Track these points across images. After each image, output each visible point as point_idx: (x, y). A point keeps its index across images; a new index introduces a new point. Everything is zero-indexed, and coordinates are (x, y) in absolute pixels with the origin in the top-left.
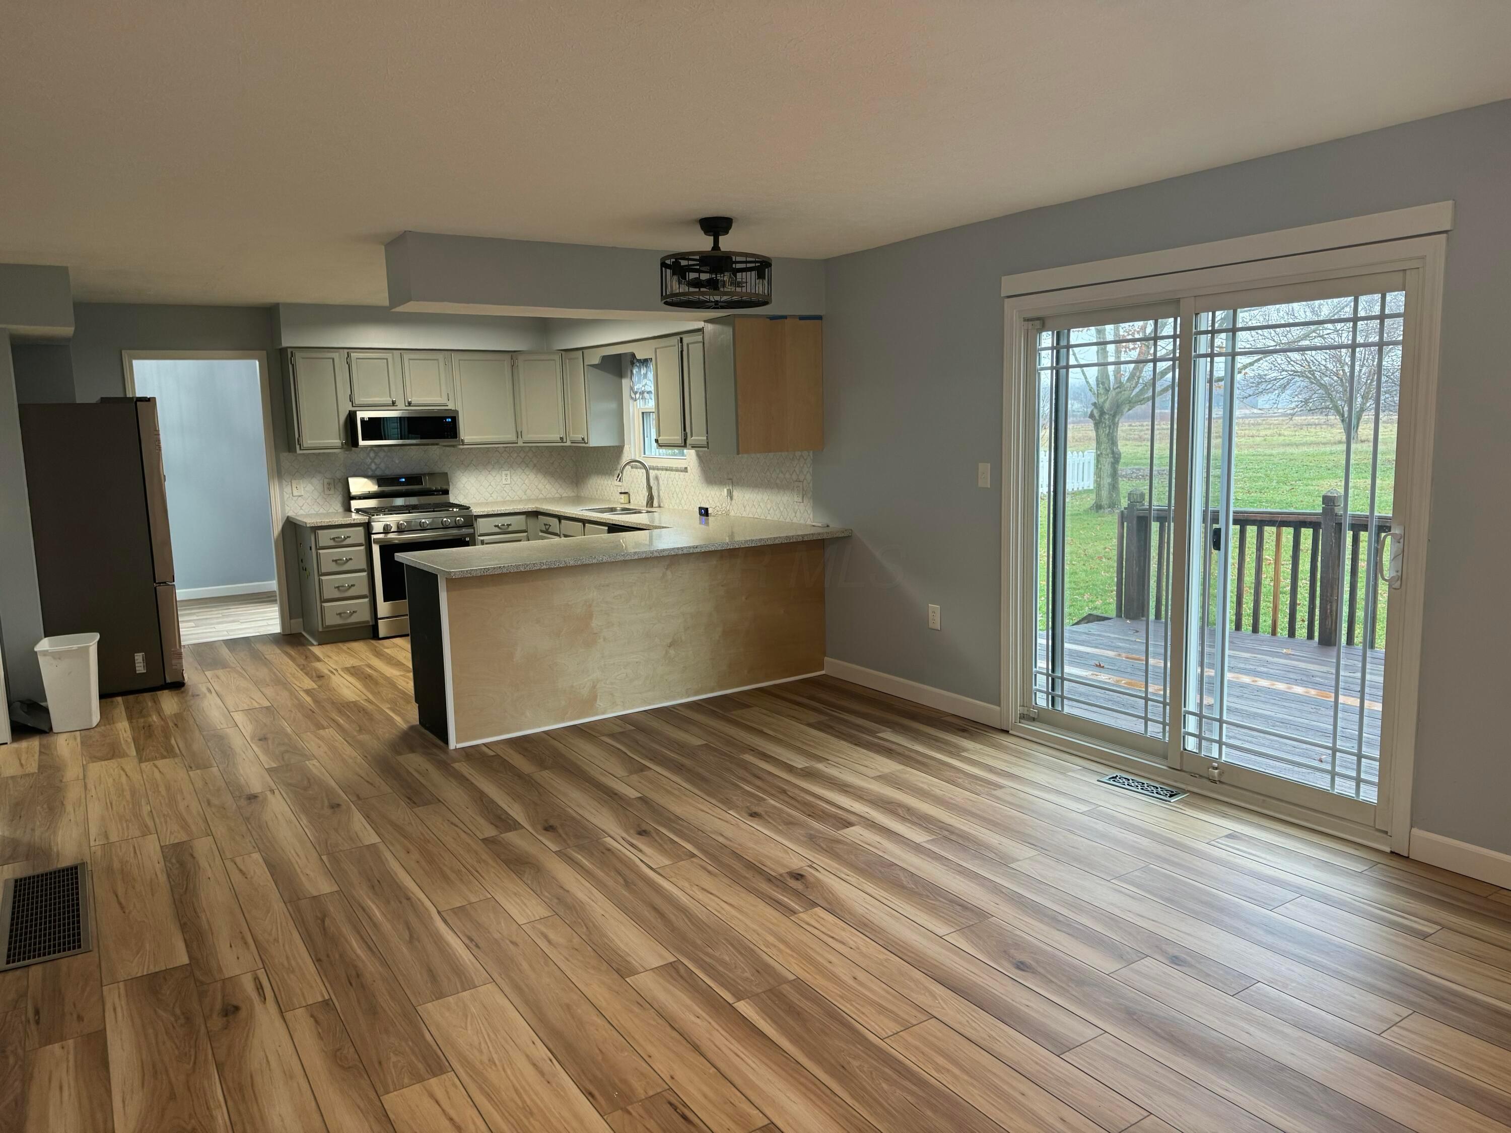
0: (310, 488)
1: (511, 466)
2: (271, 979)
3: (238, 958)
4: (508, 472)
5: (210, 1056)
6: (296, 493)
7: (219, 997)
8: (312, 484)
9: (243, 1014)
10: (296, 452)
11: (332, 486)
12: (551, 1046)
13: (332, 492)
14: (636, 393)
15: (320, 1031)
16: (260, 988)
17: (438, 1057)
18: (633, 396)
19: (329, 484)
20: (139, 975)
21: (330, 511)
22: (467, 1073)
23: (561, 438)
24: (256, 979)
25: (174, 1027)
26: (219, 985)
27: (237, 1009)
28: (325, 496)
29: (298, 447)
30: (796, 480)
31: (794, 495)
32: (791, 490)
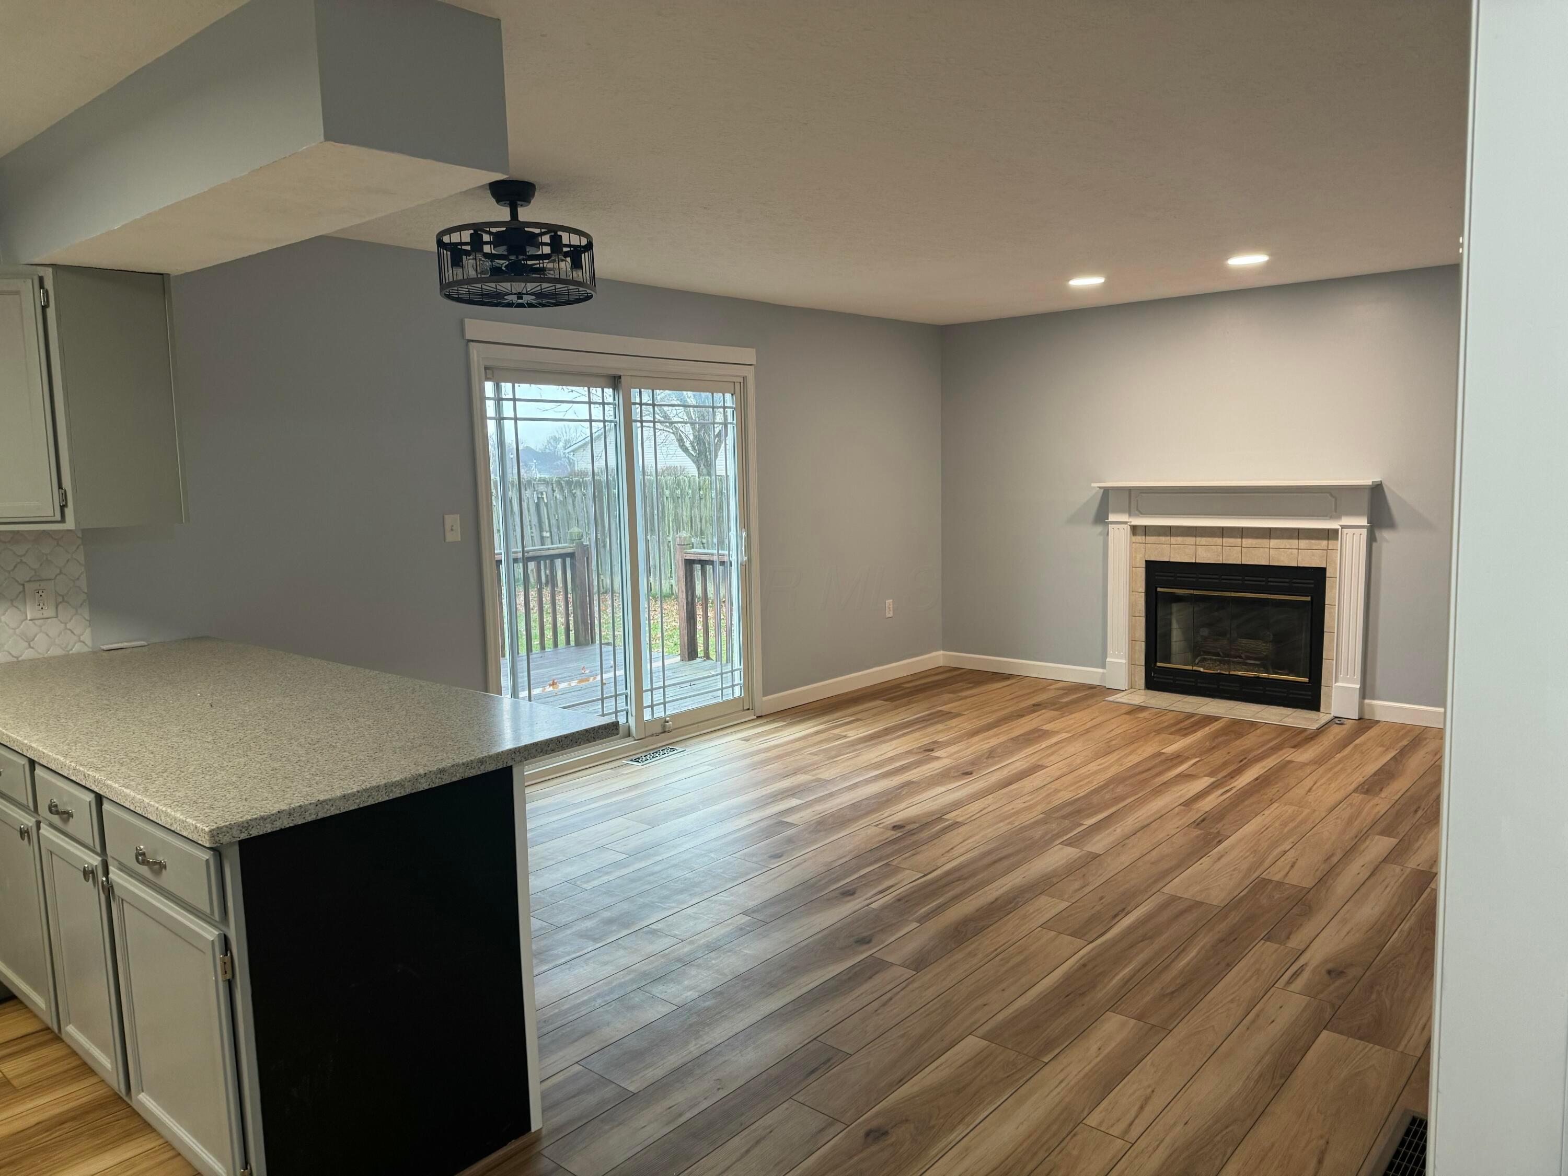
2: (1278, 977)
3: (1281, 1007)
5: (1381, 956)
7: (1332, 988)
9: (1330, 966)
12: (1196, 860)
15: (1295, 929)
16: (1296, 975)
17: (1254, 885)
20: (1377, 1047)
22: (1254, 872)
24: (1289, 982)
25: (1387, 988)
26: (1321, 996)
27: (1329, 972)
30: (28, 579)
31: (22, 609)
32: (12, 601)
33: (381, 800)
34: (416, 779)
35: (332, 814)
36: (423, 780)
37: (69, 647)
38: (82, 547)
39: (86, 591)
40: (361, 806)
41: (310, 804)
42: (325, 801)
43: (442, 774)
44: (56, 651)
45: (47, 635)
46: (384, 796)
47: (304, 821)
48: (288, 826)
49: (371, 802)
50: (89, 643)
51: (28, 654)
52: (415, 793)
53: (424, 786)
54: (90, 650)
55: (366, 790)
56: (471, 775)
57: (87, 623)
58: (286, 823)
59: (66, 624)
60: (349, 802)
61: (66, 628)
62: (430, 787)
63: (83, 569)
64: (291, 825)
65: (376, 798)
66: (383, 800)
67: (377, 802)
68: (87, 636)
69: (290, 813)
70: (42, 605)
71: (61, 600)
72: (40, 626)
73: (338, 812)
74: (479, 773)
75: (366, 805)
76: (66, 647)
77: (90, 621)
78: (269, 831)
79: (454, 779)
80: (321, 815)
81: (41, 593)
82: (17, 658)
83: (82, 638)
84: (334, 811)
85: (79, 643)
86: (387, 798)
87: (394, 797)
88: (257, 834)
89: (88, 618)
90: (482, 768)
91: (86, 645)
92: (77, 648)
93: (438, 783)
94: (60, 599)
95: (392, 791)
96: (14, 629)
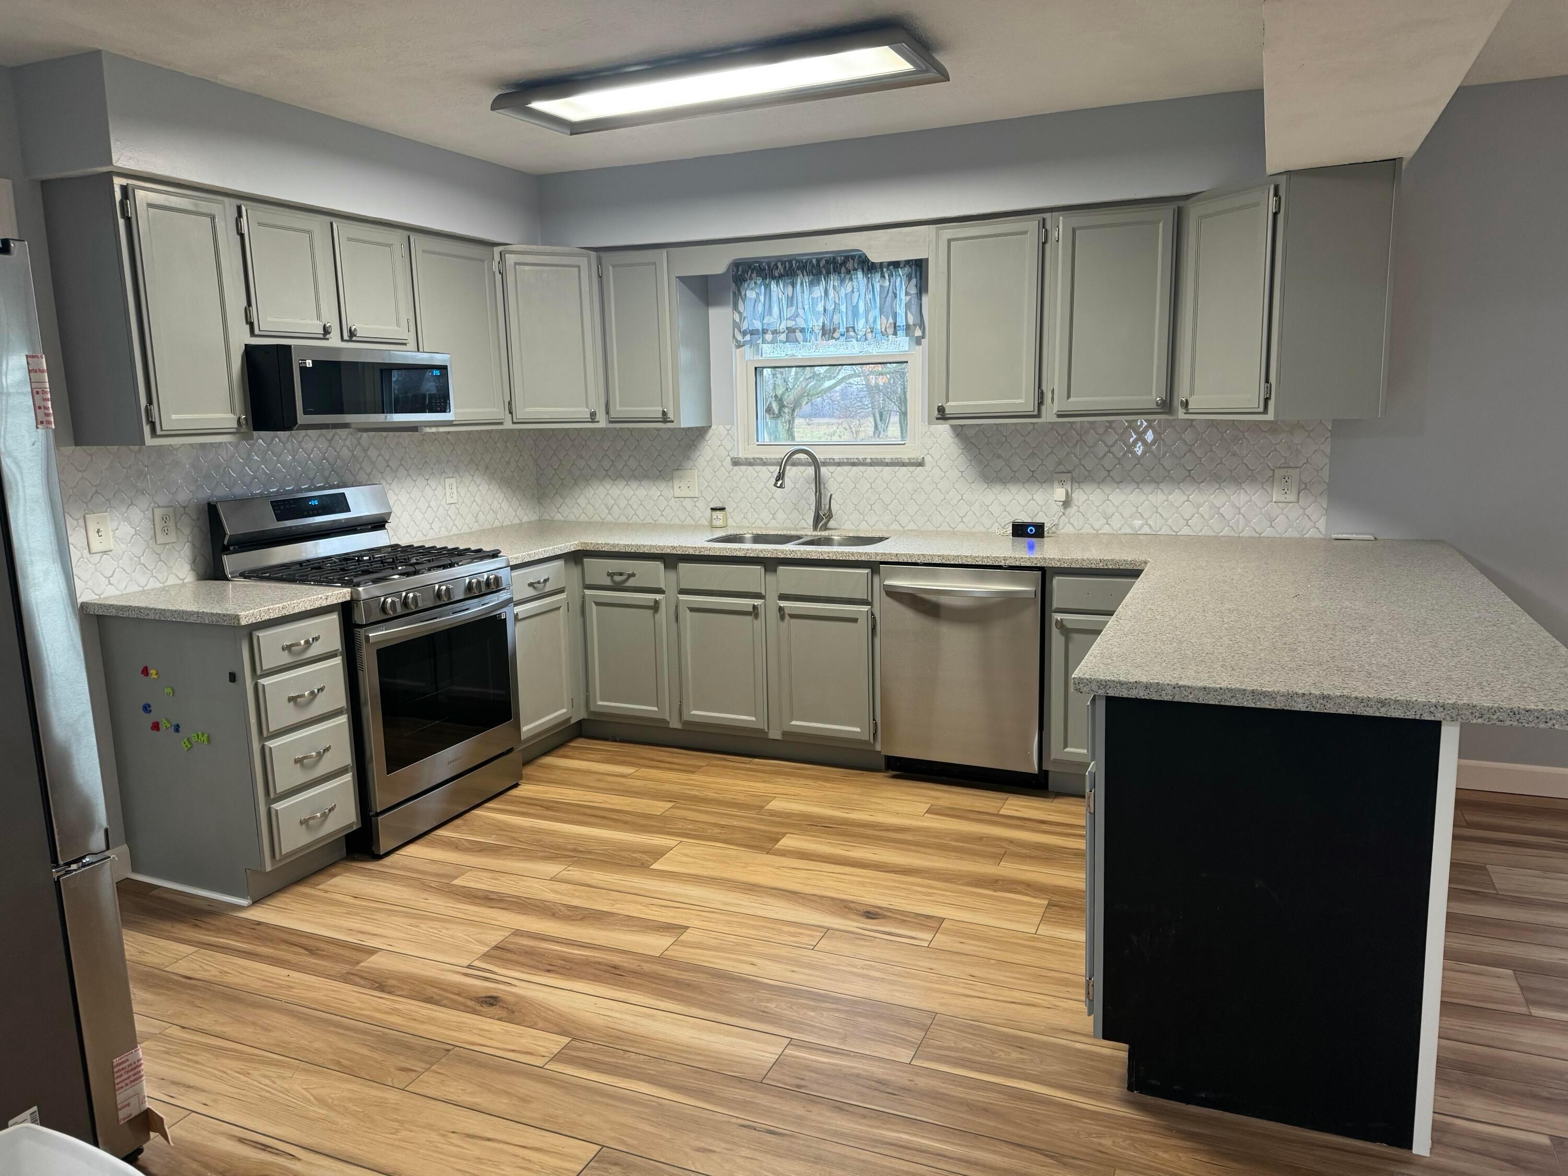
0: (126, 530)
1: (457, 470)
4: (453, 481)
6: (96, 545)
8: (127, 519)
10: (142, 442)
11: (171, 524)
13: (172, 538)
14: (744, 333)
18: (740, 338)
19: (165, 519)
21: (169, 582)
23: (593, 415)
28: (158, 549)
29: (147, 429)
30: (1278, 466)
31: (1270, 492)
32: (1262, 483)
33: (1245, 704)
34: (1292, 696)
35: (1190, 701)
36: (1300, 700)
37: (1305, 532)
38: (1330, 439)
39: (1327, 481)
40: (1222, 703)
41: (1168, 684)
42: (1184, 686)
43: (1325, 700)
44: (1292, 533)
45: (1288, 518)
46: (1250, 701)
47: (1160, 699)
48: (1143, 698)
49: (1233, 703)
50: (1323, 530)
51: (1268, 532)
52: (1288, 710)
53: (1301, 706)
54: (1322, 536)
55: (1230, 690)
56: (1365, 713)
57: (1324, 511)
58: (1142, 694)
59: (1305, 509)
60: (1209, 696)
61: (1304, 514)
62: (1308, 709)
63: (1328, 461)
64: (1147, 698)
65: (1240, 700)
66: (1248, 706)
67: (1241, 705)
68: (1322, 524)
69: (1147, 686)
70: (1286, 490)
71: (1304, 488)
72: (1283, 509)
73: (1196, 702)
74: (1377, 714)
75: (1228, 704)
76: (1302, 531)
77: (1326, 510)
78: (1125, 696)
79: (1341, 711)
80: (1177, 699)
81: (1287, 479)
82: (1260, 534)
83: (1317, 525)
84: (1191, 699)
85: (1315, 529)
86: (1253, 706)
87: (1262, 707)
88: (1113, 695)
89: (1325, 506)
90: (1383, 710)
91: (1320, 531)
92: (1312, 533)
93: (1318, 709)
94: (1303, 486)
95: (1260, 700)
96: (1261, 509)
